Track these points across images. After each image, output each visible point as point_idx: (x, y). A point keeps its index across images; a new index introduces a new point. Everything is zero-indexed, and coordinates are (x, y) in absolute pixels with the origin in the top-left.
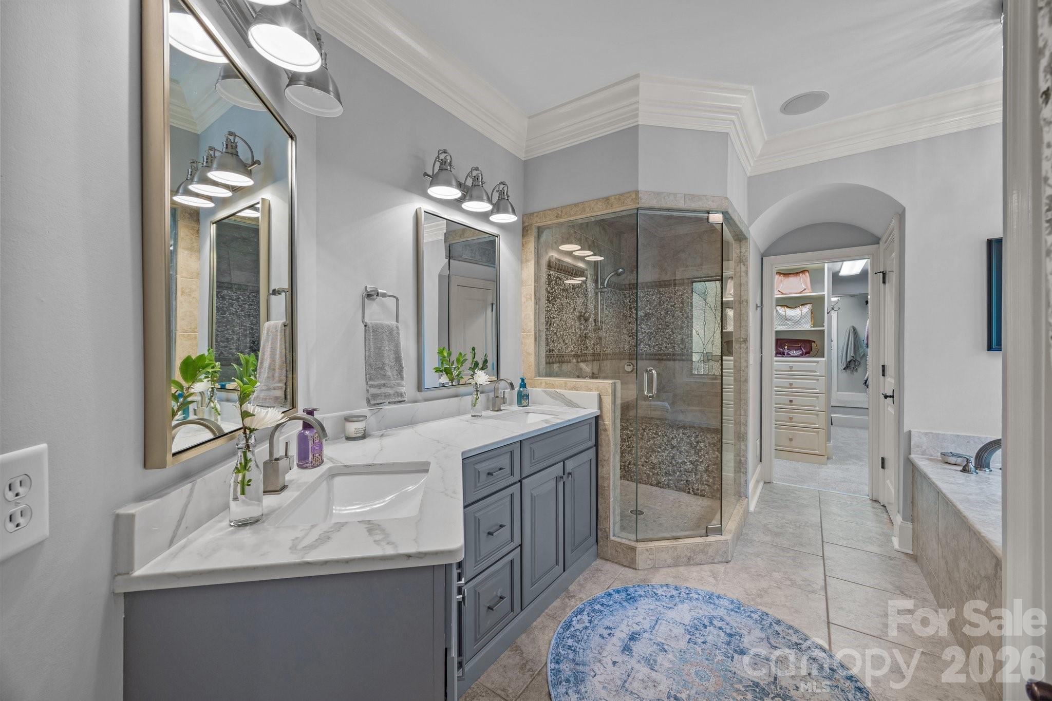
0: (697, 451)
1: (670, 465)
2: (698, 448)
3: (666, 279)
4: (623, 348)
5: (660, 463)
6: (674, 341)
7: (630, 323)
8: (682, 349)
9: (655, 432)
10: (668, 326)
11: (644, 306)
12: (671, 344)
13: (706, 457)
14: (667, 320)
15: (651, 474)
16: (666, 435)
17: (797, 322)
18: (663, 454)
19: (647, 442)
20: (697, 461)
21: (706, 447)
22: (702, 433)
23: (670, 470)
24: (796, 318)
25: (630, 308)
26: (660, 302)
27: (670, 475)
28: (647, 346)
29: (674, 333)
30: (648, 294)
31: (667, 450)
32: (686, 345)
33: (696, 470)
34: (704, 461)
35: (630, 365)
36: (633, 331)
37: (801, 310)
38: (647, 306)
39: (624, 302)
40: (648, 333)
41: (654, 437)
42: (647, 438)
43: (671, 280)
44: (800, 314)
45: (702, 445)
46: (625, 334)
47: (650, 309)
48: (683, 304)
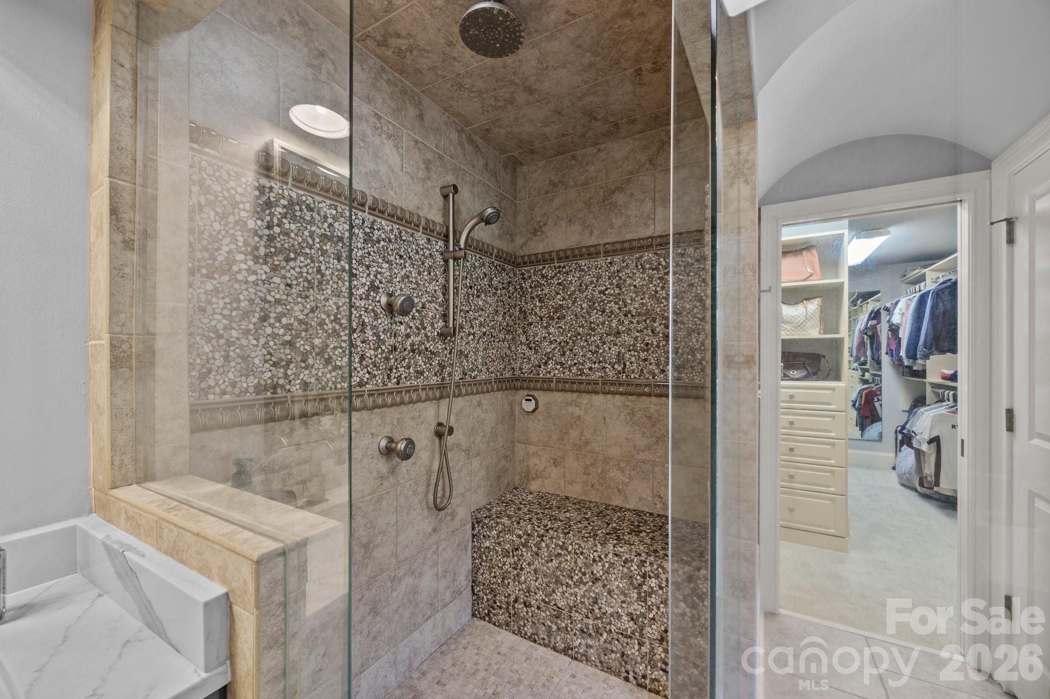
0: (643, 595)
1: (590, 615)
2: (645, 588)
3: (590, 243)
4: (521, 369)
5: (571, 608)
6: (604, 357)
7: (531, 324)
8: (619, 372)
9: (561, 543)
10: (593, 330)
11: (553, 294)
12: (600, 362)
13: (662, 610)
14: (592, 319)
15: (554, 628)
16: (582, 553)
17: (799, 327)
18: (577, 590)
19: (548, 562)
20: (643, 615)
21: (661, 588)
22: (652, 558)
23: (591, 627)
24: (799, 319)
25: (531, 298)
26: (581, 285)
27: (590, 635)
28: (558, 367)
29: (604, 343)
30: (559, 272)
31: (585, 584)
32: (625, 365)
33: (642, 635)
34: (657, 618)
35: (530, 400)
36: (536, 339)
37: (806, 308)
38: (558, 294)
39: (522, 288)
40: (560, 343)
41: (559, 554)
42: (546, 554)
43: (599, 245)
44: (804, 314)
45: (653, 582)
46: (524, 344)
47: (564, 299)
48: (621, 289)
